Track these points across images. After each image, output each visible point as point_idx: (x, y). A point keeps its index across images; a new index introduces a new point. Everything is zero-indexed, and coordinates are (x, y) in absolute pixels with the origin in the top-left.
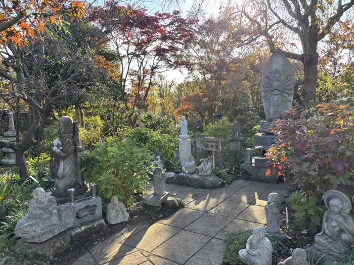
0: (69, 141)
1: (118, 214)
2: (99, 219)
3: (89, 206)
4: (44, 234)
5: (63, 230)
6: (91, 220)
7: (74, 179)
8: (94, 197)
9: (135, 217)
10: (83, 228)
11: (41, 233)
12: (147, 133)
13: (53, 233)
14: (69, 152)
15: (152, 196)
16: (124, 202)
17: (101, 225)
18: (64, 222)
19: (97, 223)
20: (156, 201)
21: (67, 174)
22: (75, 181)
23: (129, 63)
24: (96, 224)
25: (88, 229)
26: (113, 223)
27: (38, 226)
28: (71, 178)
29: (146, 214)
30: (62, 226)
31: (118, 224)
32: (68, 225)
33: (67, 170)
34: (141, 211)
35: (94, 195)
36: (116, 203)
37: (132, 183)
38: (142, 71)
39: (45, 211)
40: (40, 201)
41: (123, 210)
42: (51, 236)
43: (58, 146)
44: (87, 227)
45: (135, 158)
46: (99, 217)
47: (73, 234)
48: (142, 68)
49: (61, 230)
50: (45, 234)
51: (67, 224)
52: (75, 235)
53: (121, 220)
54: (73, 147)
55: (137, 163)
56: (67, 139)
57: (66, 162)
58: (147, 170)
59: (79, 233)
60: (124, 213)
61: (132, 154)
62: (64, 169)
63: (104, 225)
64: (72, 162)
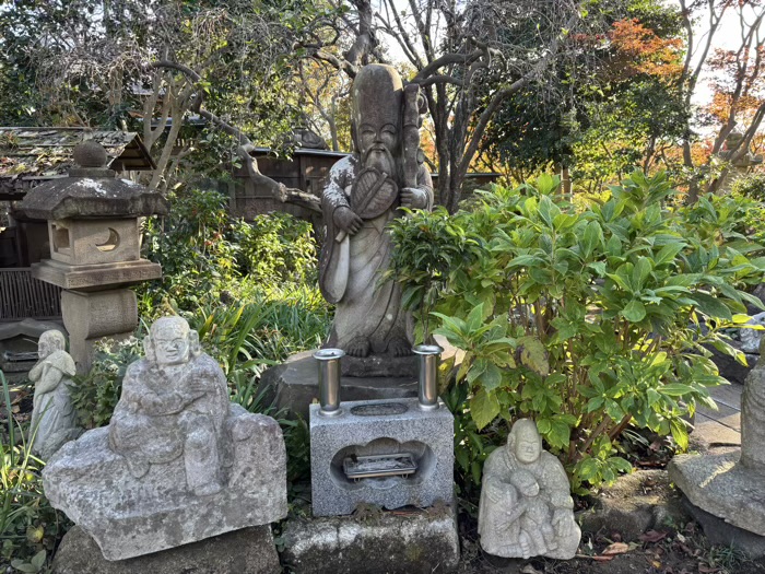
0: (378, 166)
1: (523, 515)
2: (435, 509)
3: (394, 441)
4: (127, 530)
5: (226, 529)
6: (396, 504)
7: (390, 317)
8: (425, 408)
9: (619, 547)
10: (349, 534)
11: (111, 520)
12: (744, 214)
13: (174, 530)
14: (372, 206)
15: (729, 466)
16: (568, 460)
17: (434, 544)
18: (241, 492)
19: (414, 527)
20: (742, 505)
21: (363, 292)
22: (393, 323)
23: (713, 28)
24: (408, 531)
25: (370, 542)
26: (492, 550)
27: (109, 484)
28: (380, 312)
29: (680, 549)
30: (225, 510)
31: (519, 560)
32: (258, 513)
33: (364, 277)
34: (651, 526)
35: (428, 396)
36: (526, 457)
37: (609, 382)
38: (753, 54)
39: (159, 425)
40: (162, 373)
41: (555, 501)
42: (161, 543)
43: (343, 182)
44: (367, 531)
45: (643, 253)
46: (438, 500)
47: (299, 548)
48: (754, 44)
49: (220, 524)
50: (129, 527)
51: (252, 505)
52: (303, 556)
53: (534, 545)
54: (388, 190)
55: (650, 283)
56: (373, 155)
57: (360, 243)
58: (716, 336)
59: (326, 552)
60: (558, 517)
61: (632, 236)
62: (352, 273)
63: (448, 548)
64: (383, 249)
